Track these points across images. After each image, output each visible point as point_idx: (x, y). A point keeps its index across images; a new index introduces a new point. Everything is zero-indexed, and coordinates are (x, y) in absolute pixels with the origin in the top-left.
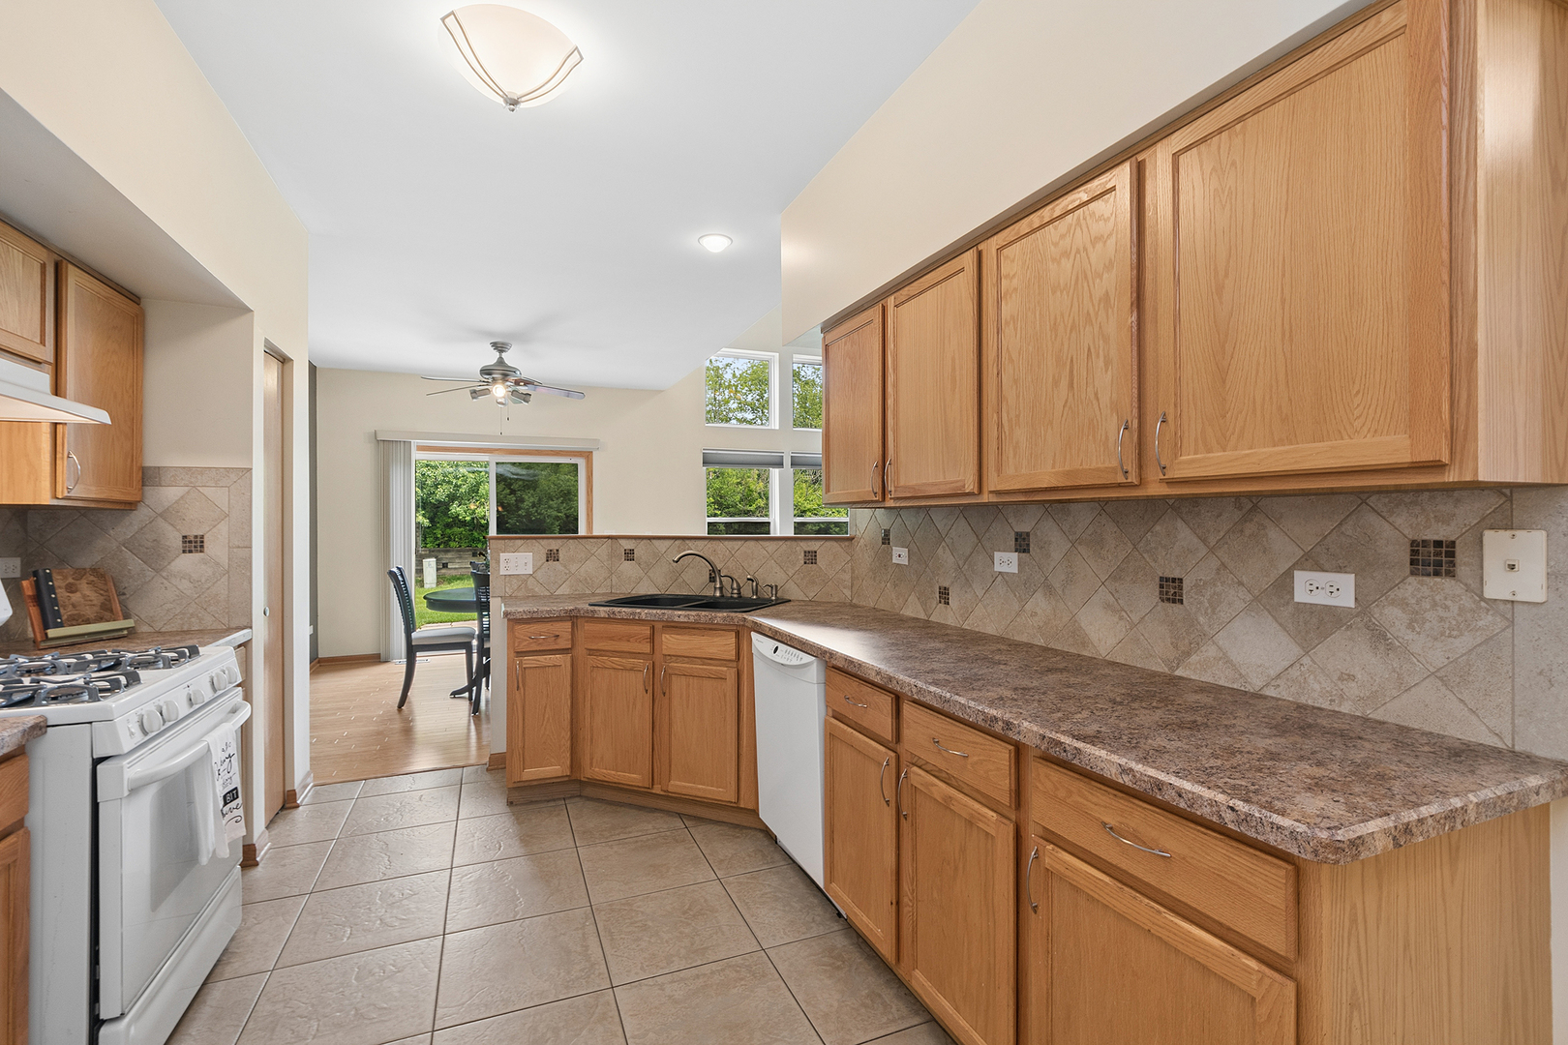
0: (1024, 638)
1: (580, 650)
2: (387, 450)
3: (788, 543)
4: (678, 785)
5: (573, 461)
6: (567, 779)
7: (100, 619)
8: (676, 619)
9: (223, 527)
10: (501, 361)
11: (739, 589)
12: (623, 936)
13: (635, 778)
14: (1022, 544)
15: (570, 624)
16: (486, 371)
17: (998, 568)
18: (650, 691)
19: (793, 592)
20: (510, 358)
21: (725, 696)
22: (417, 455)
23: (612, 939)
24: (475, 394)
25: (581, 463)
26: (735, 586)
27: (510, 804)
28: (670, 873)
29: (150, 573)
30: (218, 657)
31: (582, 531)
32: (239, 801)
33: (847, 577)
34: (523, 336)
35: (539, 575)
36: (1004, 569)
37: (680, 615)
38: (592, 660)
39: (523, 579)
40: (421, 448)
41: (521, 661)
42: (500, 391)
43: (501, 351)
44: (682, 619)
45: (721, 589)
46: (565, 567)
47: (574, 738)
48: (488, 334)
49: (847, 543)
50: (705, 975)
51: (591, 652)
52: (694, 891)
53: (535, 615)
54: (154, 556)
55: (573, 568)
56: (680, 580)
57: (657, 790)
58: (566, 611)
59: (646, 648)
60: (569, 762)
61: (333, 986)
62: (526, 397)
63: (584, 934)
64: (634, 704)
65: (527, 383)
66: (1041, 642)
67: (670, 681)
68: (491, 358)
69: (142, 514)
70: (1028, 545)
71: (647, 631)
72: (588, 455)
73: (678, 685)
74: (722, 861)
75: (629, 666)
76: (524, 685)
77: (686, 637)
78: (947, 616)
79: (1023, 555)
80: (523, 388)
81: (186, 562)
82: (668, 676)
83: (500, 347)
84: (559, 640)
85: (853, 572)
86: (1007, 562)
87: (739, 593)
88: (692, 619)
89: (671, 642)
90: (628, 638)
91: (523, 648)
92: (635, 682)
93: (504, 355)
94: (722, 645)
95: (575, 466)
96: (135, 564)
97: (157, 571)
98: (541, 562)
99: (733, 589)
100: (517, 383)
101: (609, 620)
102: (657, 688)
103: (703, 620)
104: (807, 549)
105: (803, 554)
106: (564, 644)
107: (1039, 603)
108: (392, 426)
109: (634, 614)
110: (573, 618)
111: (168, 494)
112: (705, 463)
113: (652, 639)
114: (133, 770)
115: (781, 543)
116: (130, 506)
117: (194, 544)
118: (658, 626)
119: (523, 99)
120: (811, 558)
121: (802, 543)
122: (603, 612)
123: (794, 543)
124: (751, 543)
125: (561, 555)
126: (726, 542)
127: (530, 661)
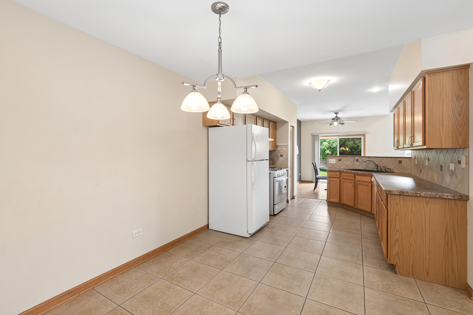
1: (341, 178)
2: (314, 137)
3: (394, 158)
4: (359, 207)
5: (360, 137)
6: (338, 203)
7: (272, 165)
8: (359, 173)
9: (285, 153)
10: (337, 116)
13: (351, 204)
16: (333, 119)
18: (354, 187)
19: (396, 170)
20: (338, 115)
21: (368, 189)
22: (321, 138)
24: (331, 124)
25: (362, 138)
26: (380, 168)
27: (328, 205)
28: (352, 219)
29: (277, 160)
30: (284, 170)
32: (286, 188)
33: (410, 167)
34: (341, 110)
35: (337, 164)
36: (426, 164)
37: (360, 172)
38: (343, 180)
39: (333, 164)
40: (321, 136)
41: (329, 179)
42: (336, 123)
43: (337, 114)
44: (360, 173)
45: (377, 169)
47: (340, 195)
48: (332, 111)
49: (410, 159)
51: (344, 179)
53: (332, 170)
54: (277, 158)
55: (344, 163)
56: (368, 166)
57: (355, 207)
58: (338, 170)
59: (353, 179)
60: (339, 200)
62: (342, 124)
64: (351, 190)
66: (430, 180)
67: (358, 186)
68: (334, 116)
69: (276, 151)
70: (429, 159)
71: (353, 175)
72: (364, 135)
73: (359, 186)
75: (350, 182)
76: (330, 183)
77: (361, 177)
78: (421, 176)
79: (428, 161)
81: (281, 158)
82: (357, 184)
83: (336, 113)
84: (337, 176)
87: (381, 170)
88: (362, 173)
89: (358, 178)
90: (350, 176)
91: (330, 176)
92: (351, 185)
94: (367, 179)
95: (361, 138)
96: (275, 158)
97: (278, 159)
98: (337, 161)
99: (379, 169)
100: (341, 121)
102: (355, 187)
103: (364, 173)
104: (399, 160)
105: (398, 161)
107: (430, 172)
108: (315, 132)
109: (351, 171)
110: (340, 172)
111: (279, 149)
113: (355, 177)
114: (277, 179)
115: (393, 158)
116: (275, 150)
117: (282, 156)
118: (356, 174)
119: (321, 89)
120: (400, 162)
121: (398, 159)
122: (345, 171)
123: (396, 159)
124: (385, 158)
125: (342, 160)
126: (379, 158)
127: (331, 179)
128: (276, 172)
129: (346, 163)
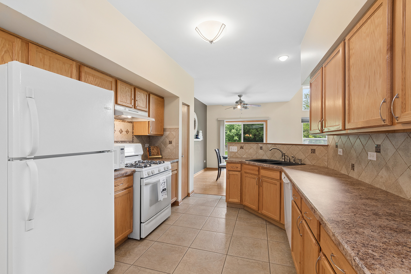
0: (378, 186)
1: (243, 172)
2: (220, 122)
3: (306, 146)
4: (264, 212)
5: (262, 123)
6: (240, 203)
7: (157, 155)
8: (264, 166)
9: (175, 139)
10: (240, 100)
11: (289, 159)
12: (235, 244)
13: (255, 207)
14: (378, 150)
15: (240, 165)
16: (237, 102)
17: (369, 158)
18: (258, 185)
19: (307, 162)
20: (242, 99)
21: (277, 189)
22: (226, 123)
23: (233, 244)
24: (234, 108)
25: (264, 123)
26: (288, 158)
27: (227, 206)
28: (255, 234)
29: (165, 147)
31: (264, 142)
33: (326, 158)
34: (245, 93)
35: (238, 152)
36: (371, 159)
37: (265, 165)
38: (245, 175)
39: (234, 153)
40: (227, 122)
41: (229, 172)
42: (239, 107)
43: (240, 97)
44: (265, 166)
45: (284, 159)
46: (245, 150)
47: (241, 194)
48: (236, 93)
49: (326, 147)
50: (250, 262)
51: (246, 173)
52: (259, 240)
53: (232, 162)
54: (165, 145)
55: (247, 151)
56: (274, 156)
57: (259, 212)
58: (239, 161)
59: (257, 173)
60: (240, 199)
61: (178, 232)
62: (246, 108)
63: (227, 240)
64: (254, 188)
65: (246, 104)
66: (384, 188)
67: (263, 183)
68: (238, 99)
69: (164, 136)
70: (380, 150)
71: (257, 169)
72: (266, 121)
73: (265, 184)
74: (271, 236)
75: (253, 177)
76: (230, 178)
77: (267, 171)
78: (354, 175)
79: (378, 153)
80: (245, 106)
81: (169, 146)
82: (262, 181)
83: (240, 96)
84: (238, 169)
85: (328, 157)
86: (372, 156)
87: (290, 161)
88: (268, 166)
89: (263, 172)
90: (253, 170)
91: (229, 169)
92: (254, 182)
93: (241, 98)
94: (276, 175)
95: (263, 125)
96: (163, 146)
97: (166, 147)
98: (239, 149)
99: (287, 159)
100: (244, 104)
101: (249, 164)
102: (260, 185)
103: (271, 167)
104: (312, 148)
105: (311, 150)
106: (239, 169)
107: (384, 173)
108: (220, 117)
109: (254, 163)
110: (242, 163)
111: (167, 133)
112: (302, 122)
113: (259, 171)
115: (303, 146)
116: (162, 135)
117: (170, 142)
118: (260, 168)
119: (213, 40)
120: (313, 151)
121: (310, 146)
122: (247, 162)
123: (308, 146)
124: (294, 146)
125: (244, 147)
126: (287, 145)
127: (231, 173)
128: (144, 169)
129: (249, 151)
